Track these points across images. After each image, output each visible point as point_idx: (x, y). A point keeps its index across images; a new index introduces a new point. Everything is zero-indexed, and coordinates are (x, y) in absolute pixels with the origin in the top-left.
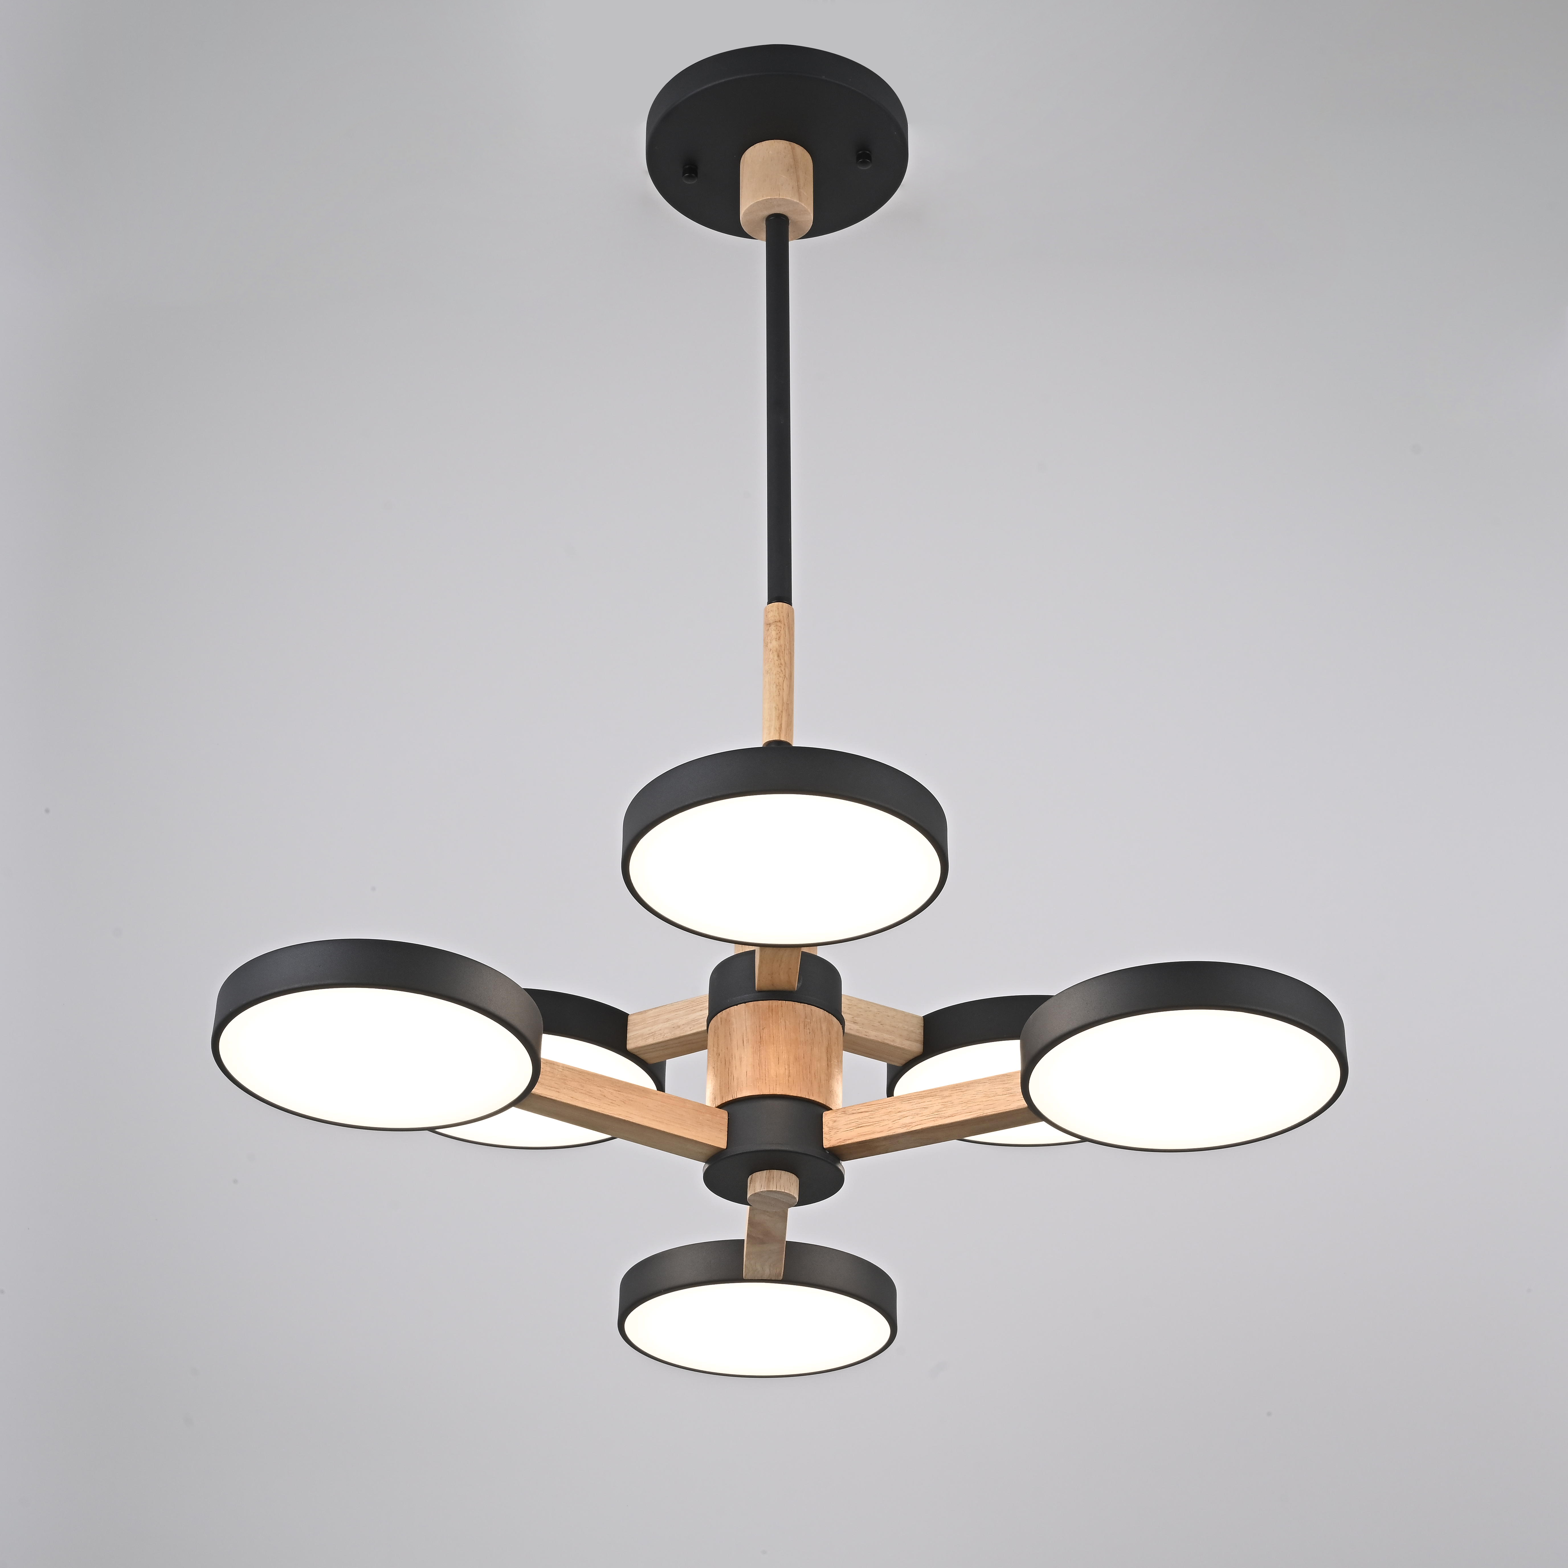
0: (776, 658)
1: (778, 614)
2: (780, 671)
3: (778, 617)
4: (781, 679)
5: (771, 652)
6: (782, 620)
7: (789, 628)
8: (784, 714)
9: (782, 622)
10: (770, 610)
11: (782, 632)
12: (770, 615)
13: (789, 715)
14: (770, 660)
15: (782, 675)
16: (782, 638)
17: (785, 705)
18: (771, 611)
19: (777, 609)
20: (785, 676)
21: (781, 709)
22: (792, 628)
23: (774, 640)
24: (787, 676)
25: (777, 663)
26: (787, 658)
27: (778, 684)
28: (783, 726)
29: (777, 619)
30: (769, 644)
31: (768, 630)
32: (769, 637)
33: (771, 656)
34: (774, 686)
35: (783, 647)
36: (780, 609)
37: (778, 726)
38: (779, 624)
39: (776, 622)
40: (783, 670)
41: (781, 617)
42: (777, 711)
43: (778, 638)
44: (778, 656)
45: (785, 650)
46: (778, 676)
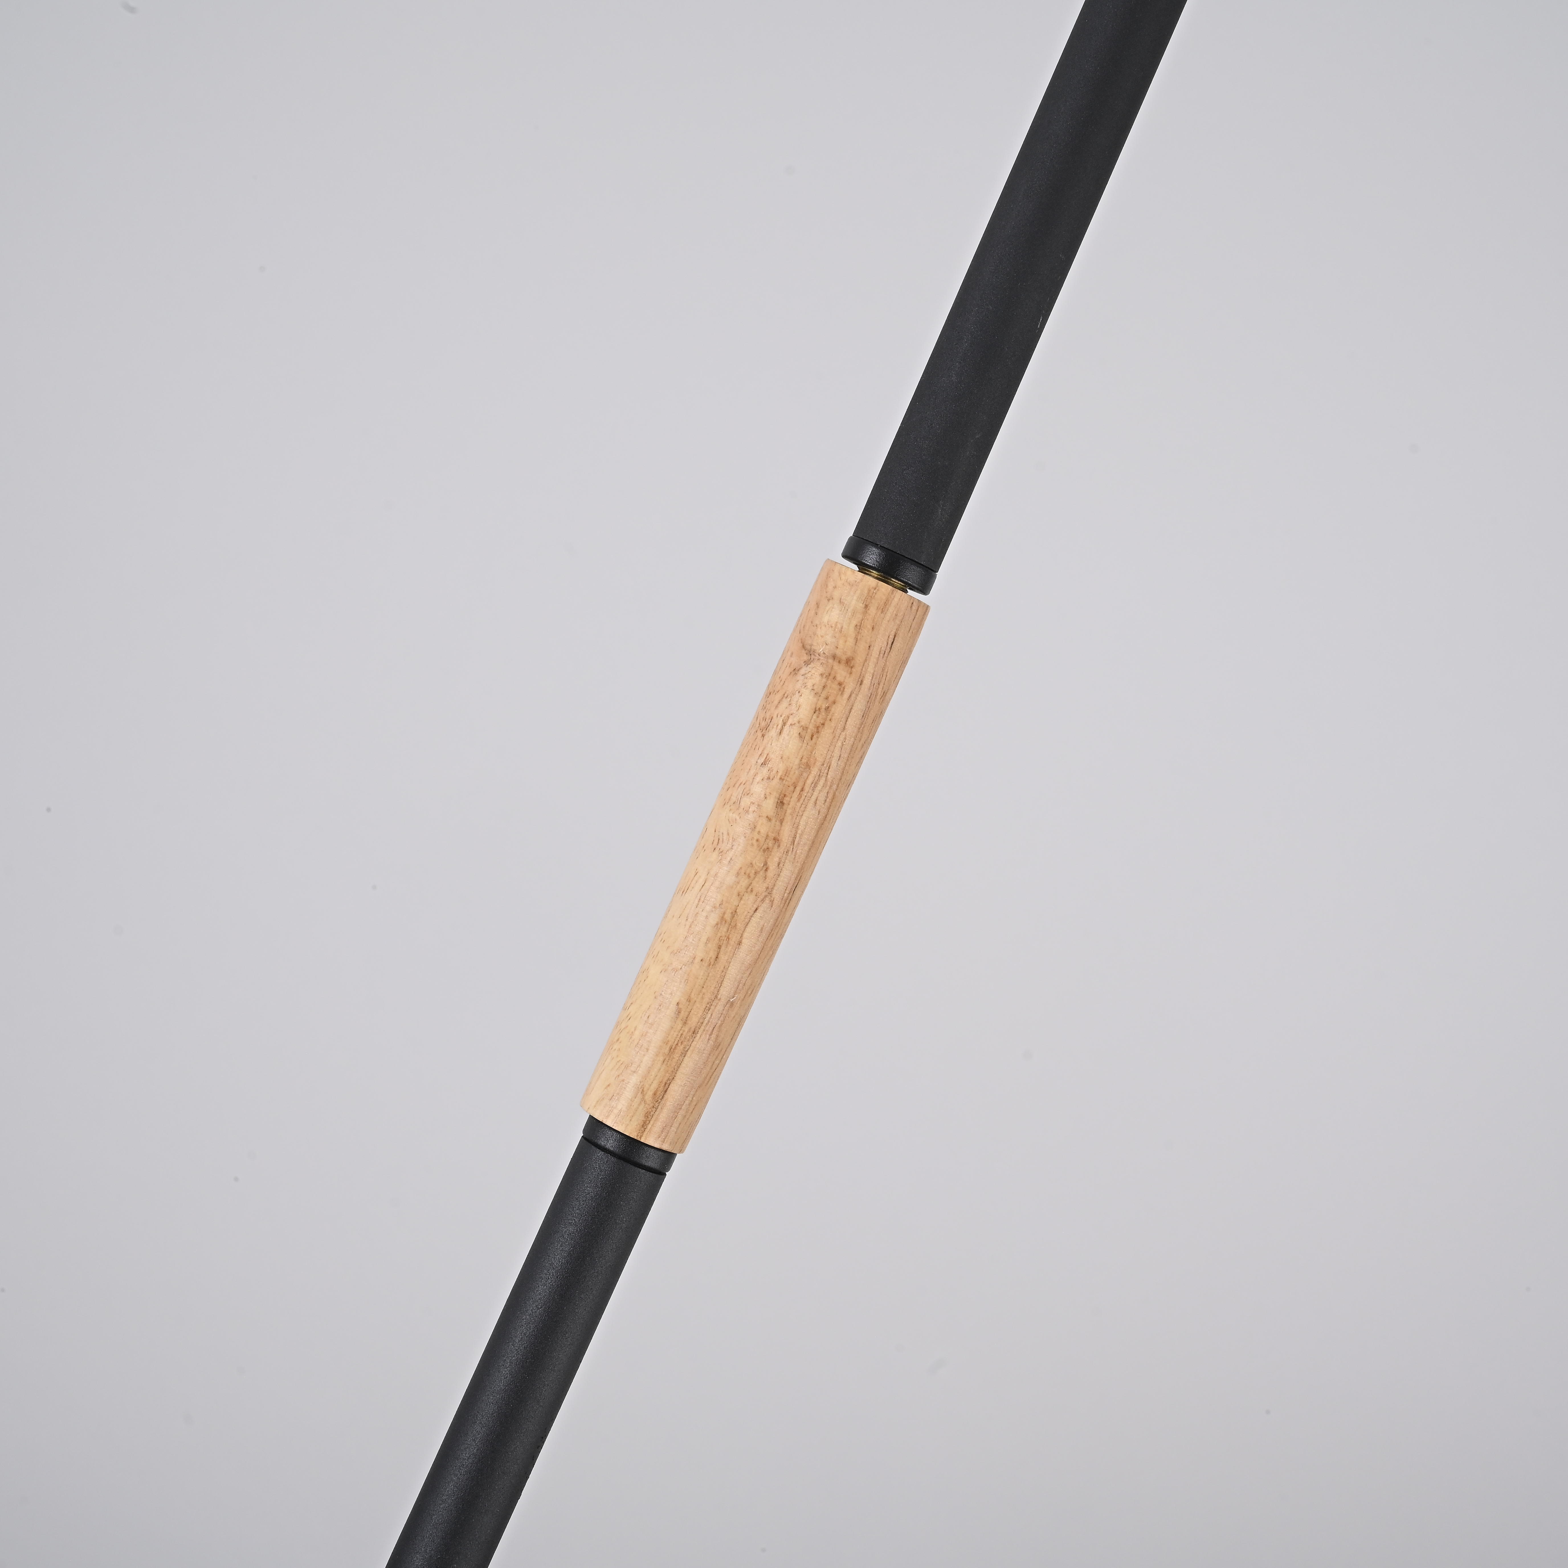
0: (769, 806)
1: (859, 627)
2: (759, 864)
3: (851, 641)
4: (749, 900)
5: (765, 771)
6: (859, 659)
7: (870, 699)
8: (701, 1043)
9: (857, 669)
10: (836, 594)
11: (838, 711)
12: (833, 615)
13: (717, 1046)
14: (746, 801)
15: (760, 886)
16: (826, 733)
17: (719, 1007)
18: (841, 602)
19: (861, 605)
20: (769, 891)
21: (693, 1021)
22: (885, 694)
23: (795, 731)
24: (777, 895)
25: (764, 828)
26: (809, 817)
27: (728, 917)
28: (676, 1090)
29: (845, 647)
30: (773, 733)
31: (796, 671)
32: (785, 703)
33: (758, 789)
34: (714, 919)
35: (815, 771)
36: (872, 610)
37: (655, 1085)
38: (841, 673)
39: (834, 657)
40: (772, 866)
41: (862, 646)
42: (679, 1024)
43: (811, 727)
44: (781, 803)
45: (815, 784)
46: (744, 882)
